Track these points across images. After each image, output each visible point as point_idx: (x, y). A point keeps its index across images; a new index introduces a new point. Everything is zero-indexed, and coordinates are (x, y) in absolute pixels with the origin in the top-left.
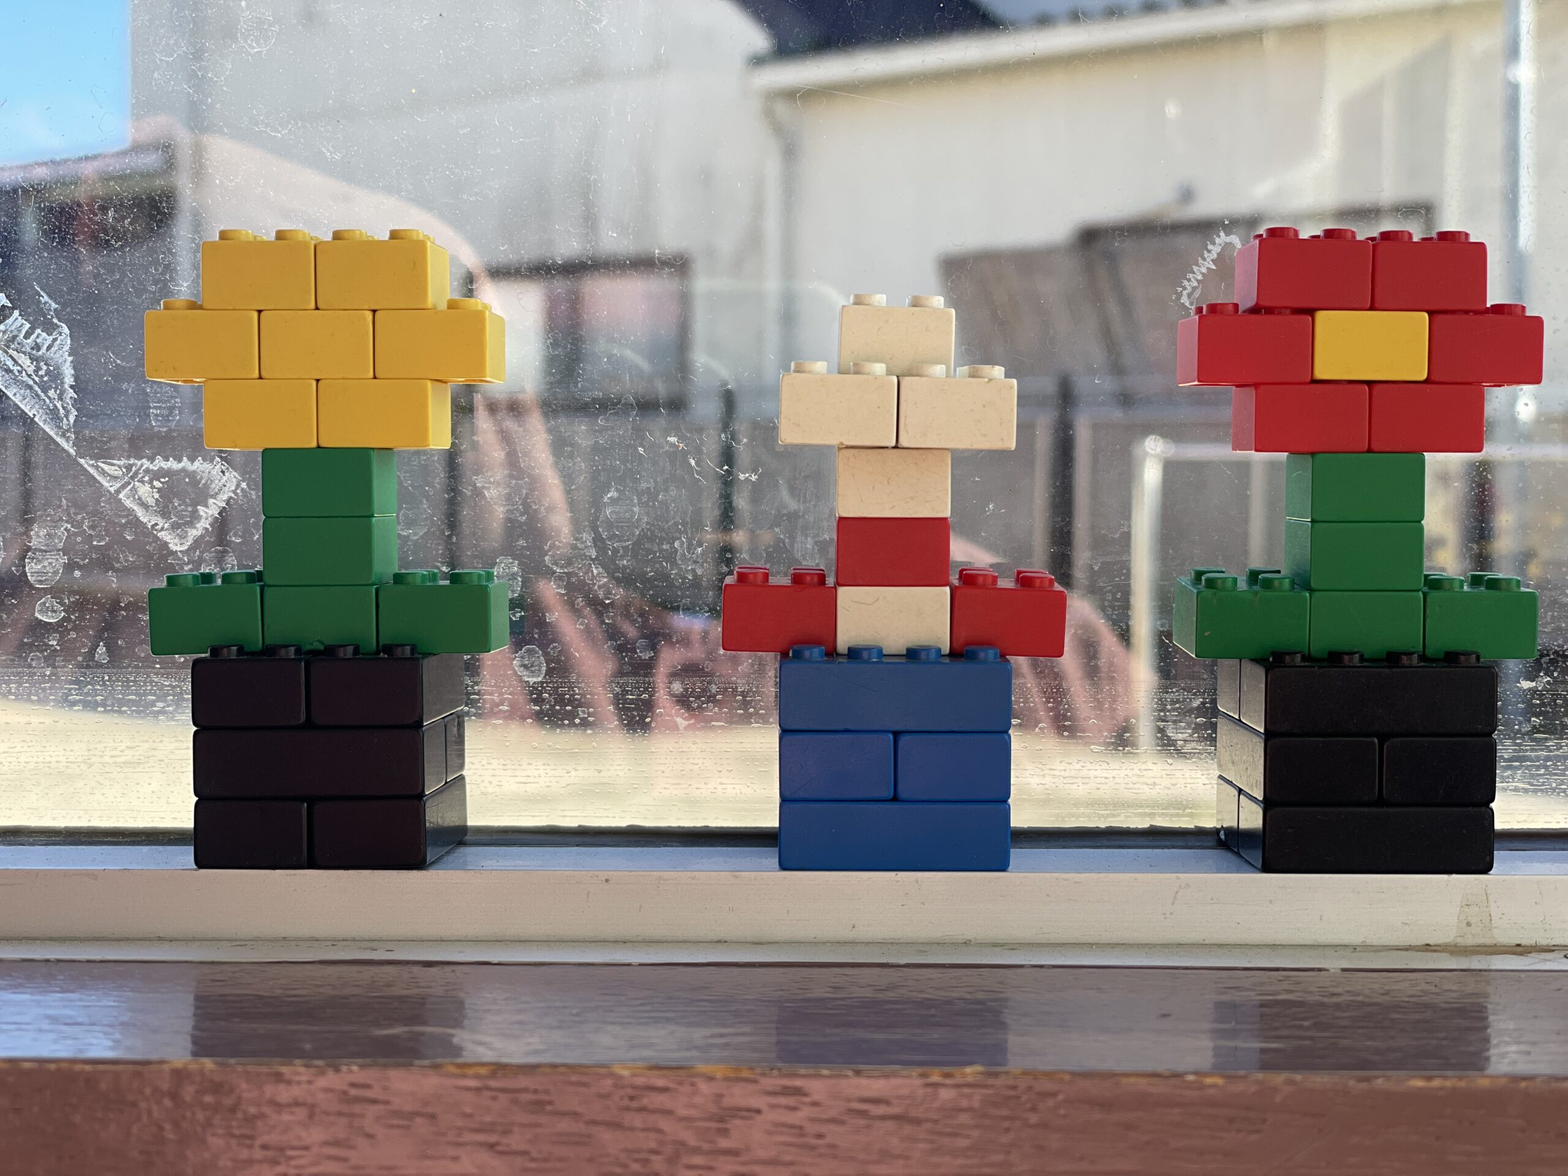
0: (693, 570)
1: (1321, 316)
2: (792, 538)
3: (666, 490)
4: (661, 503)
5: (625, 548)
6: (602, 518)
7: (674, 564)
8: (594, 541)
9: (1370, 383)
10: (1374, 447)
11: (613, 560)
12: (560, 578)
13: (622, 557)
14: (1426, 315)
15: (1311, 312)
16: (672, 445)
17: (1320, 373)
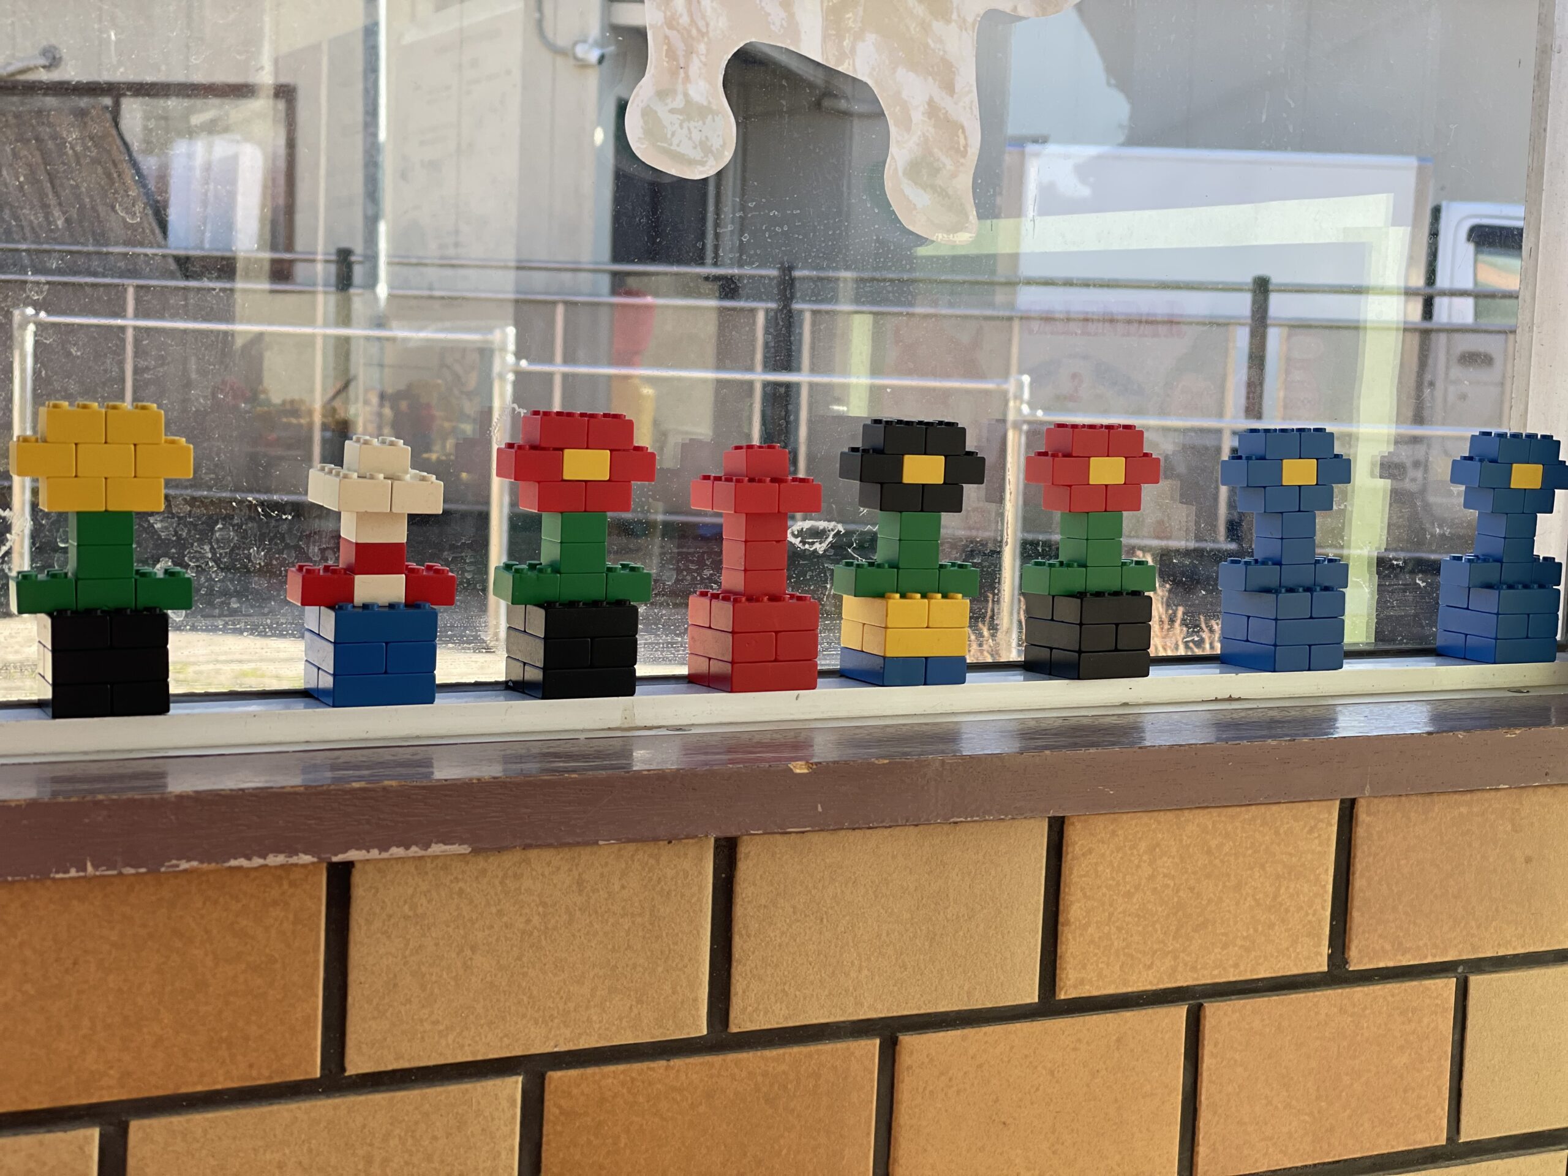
0: (260, 564)
1: (568, 453)
2: (308, 547)
3: (247, 524)
4: (244, 530)
5: (226, 553)
6: (214, 537)
7: (250, 560)
8: (210, 549)
9: (586, 481)
10: (588, 509)
11: (219, 559)
12: (193, 568)
13: (224, 557)
14: (608, 452)
15: (562, 449)
16: (250, 502)
17: (566, 477)
